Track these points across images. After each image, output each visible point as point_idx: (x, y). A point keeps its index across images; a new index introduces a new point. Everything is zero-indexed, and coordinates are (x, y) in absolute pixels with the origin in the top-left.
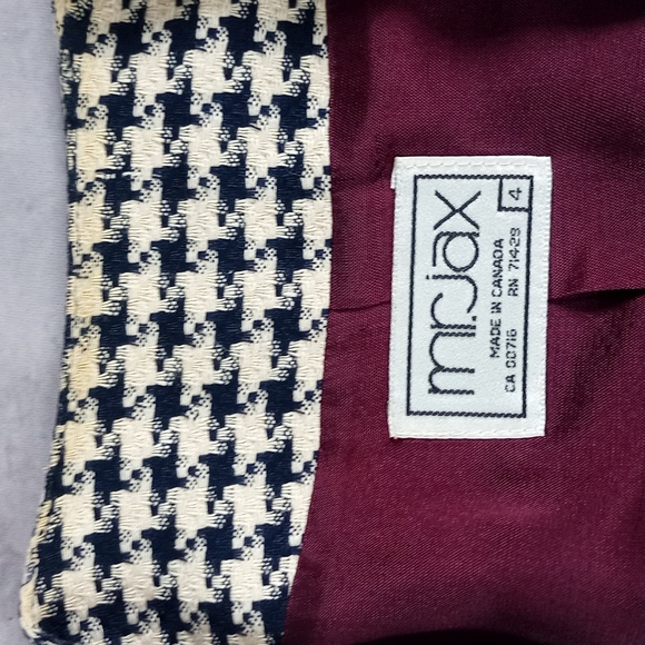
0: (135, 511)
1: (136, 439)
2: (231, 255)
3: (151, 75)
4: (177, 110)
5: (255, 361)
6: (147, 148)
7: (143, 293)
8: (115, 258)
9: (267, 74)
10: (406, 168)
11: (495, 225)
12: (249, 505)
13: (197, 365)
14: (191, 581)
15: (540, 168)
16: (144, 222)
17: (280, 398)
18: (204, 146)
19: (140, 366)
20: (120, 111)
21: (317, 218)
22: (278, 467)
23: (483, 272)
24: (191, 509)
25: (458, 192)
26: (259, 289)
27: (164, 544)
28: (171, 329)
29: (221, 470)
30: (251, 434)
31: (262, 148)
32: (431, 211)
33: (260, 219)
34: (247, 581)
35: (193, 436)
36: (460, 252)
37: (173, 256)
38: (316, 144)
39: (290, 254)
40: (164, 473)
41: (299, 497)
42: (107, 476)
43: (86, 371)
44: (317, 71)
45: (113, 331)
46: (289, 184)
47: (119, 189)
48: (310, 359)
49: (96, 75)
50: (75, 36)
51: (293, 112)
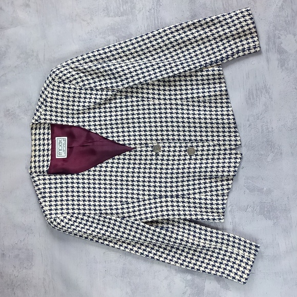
0: (37, 164)
1: (37, 159)
2: (44, 145)
3: (38, 131)
4: (40, 134)
5: (46, 153)
6: (37, 137)
7: (37, 148)
8: (35, 145)
9: (46, 131)
10: (56, 138)
11: (63, 142)
12: (46, 163)
13: (41, 153)
14: (41, 169)
15: (66, 138)
16: (37, 142)
17: (48, 155)
18: (42, 137)
19: (37, 153)
20: (35, 134)
21: (50, 142)
22: (48, 161)
23: (62, 146)
24: (41, 164)
25: (60, 140)
26: (46, 147)
27: (39, 167)
28: (39, 150)
29: (43, 161)
30: (46, 158)
31: (46, 137)
32: (58, 141)
33: (46, 142)
34: (45, 169)
35: (41, 158)
36: (61, 144)
37: (40, 145)
38: (50, 136)
39: (48, 145)
40: (39, 161)
41: (49, 163)
42: (35, 162)
43: (33, 154)
44: (50, 131)
45: (35, 151)
46: (48, 139)
47: (35, 140)
48: (50, 152)
49: (34, 131)
50: (32, 129)
51: (48, 134)
